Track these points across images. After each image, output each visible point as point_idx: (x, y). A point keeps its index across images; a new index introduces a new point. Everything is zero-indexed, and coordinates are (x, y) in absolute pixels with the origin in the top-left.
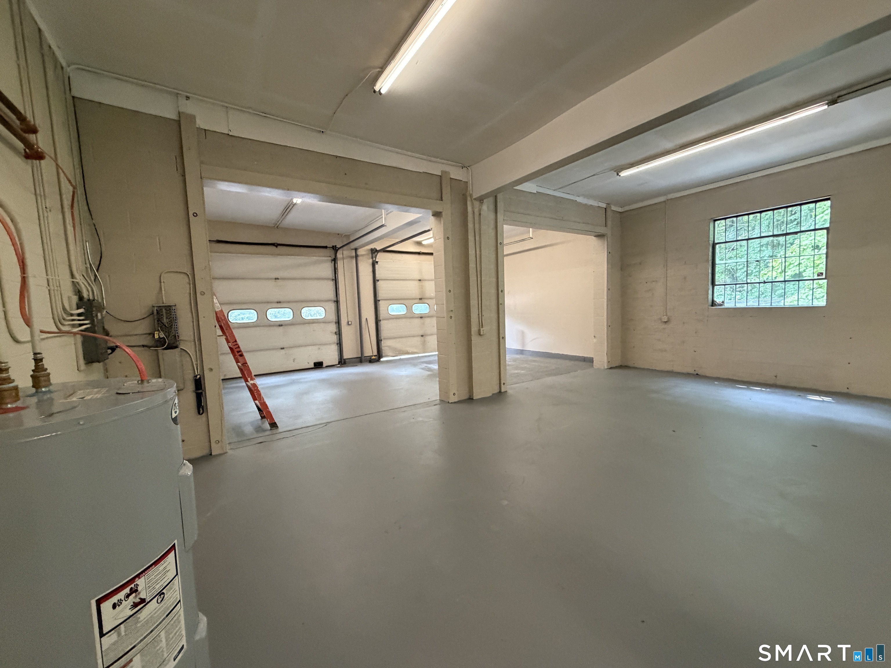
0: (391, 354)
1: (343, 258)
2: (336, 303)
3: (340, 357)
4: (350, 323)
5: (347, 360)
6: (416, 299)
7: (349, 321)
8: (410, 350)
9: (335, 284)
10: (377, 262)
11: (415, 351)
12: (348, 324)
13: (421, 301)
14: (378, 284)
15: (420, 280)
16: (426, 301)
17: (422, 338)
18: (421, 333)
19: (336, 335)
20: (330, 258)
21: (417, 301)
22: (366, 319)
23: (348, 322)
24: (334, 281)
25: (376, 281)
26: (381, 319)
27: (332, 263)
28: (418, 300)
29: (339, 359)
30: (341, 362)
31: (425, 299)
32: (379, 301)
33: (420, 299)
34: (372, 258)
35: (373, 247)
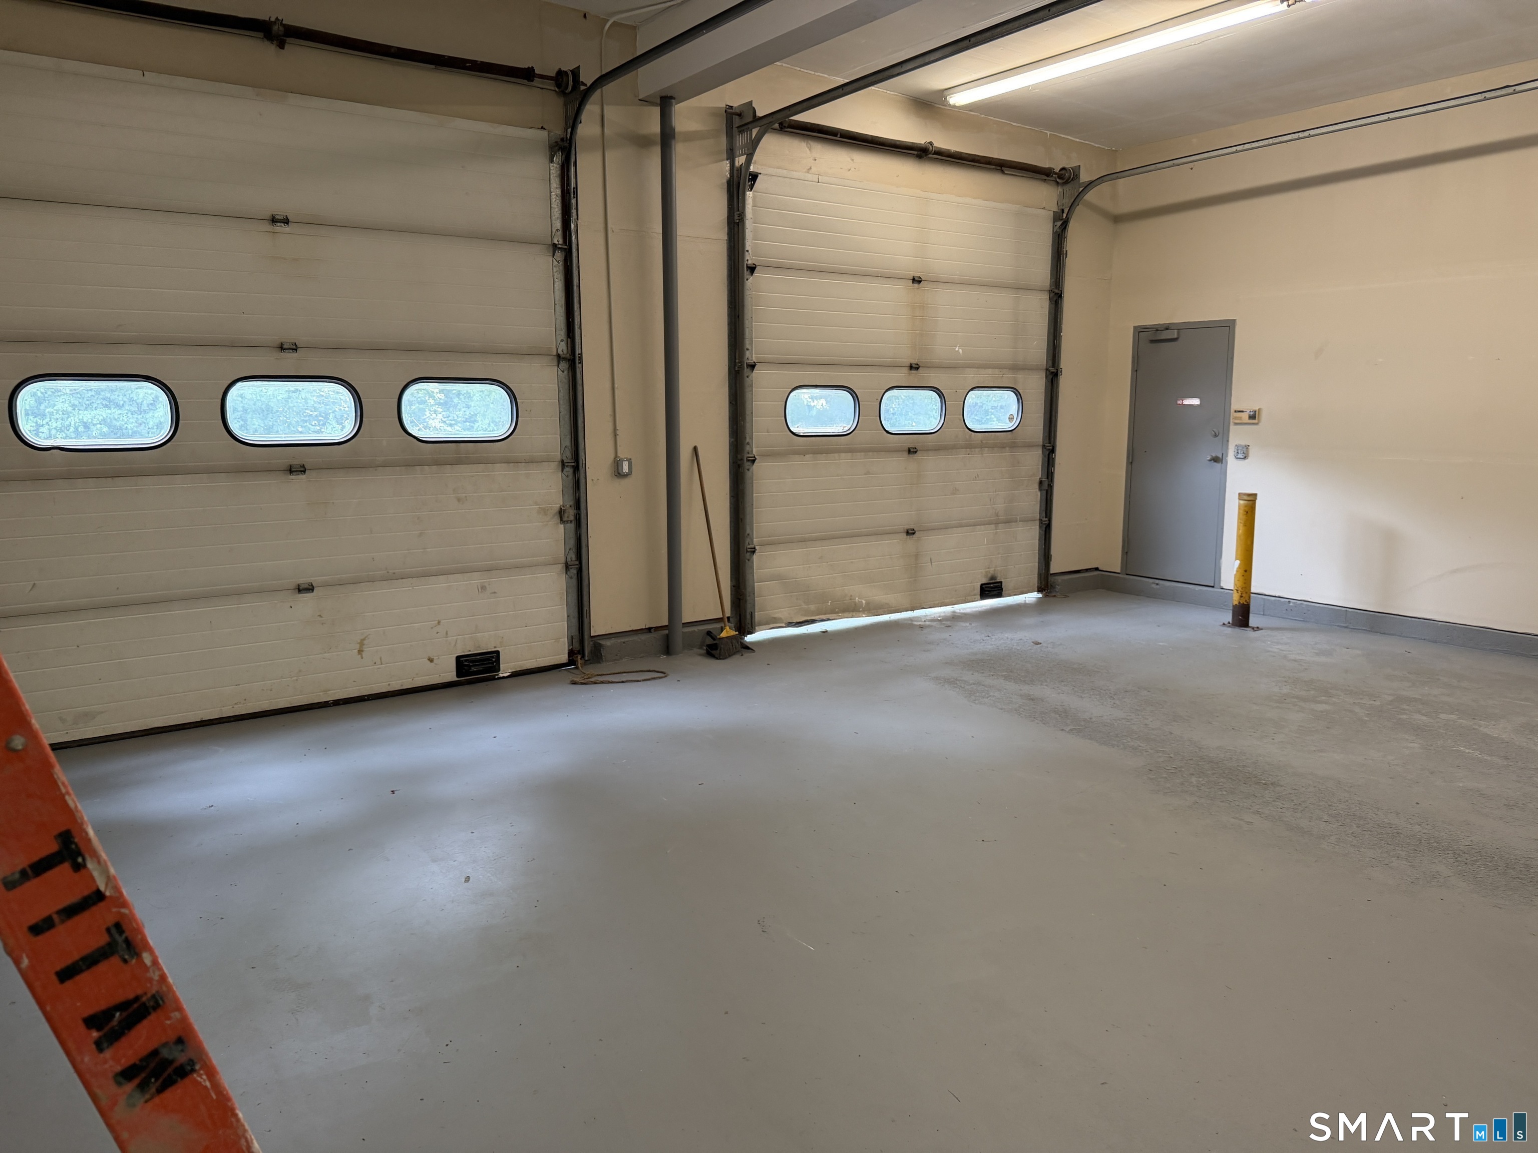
0: (784, 613)
1: (603, 144)
2: (564, 365)
3: (575, 631)
4: (626, 469)
5: (607, 643)
6: (894, 366)
7: (622, 460)
8: (862, 592)
9: (560, 267)
10: (754, 177)
11: (880, 597)
12: (619, 474)
13: (914, 379)
14: (751, 283)
15: (916, 281)
16: (934, 378)
17: (910, 541)
18: (905, 520)
19: (562, 521)
20: (544, 134)
21: (902, 376)
22: (695, 449)
23: (617, 463)
24: (559, 255)
25: (746, 273)
26: (755, 451)
27: (552, 161)
28: (906, 370)
29: (571, 639)
30: (582, 652)
31: (930, 366)
32: (752, 367)
33: (911, 367)
34: (731, 155)
35: (736, 102)
